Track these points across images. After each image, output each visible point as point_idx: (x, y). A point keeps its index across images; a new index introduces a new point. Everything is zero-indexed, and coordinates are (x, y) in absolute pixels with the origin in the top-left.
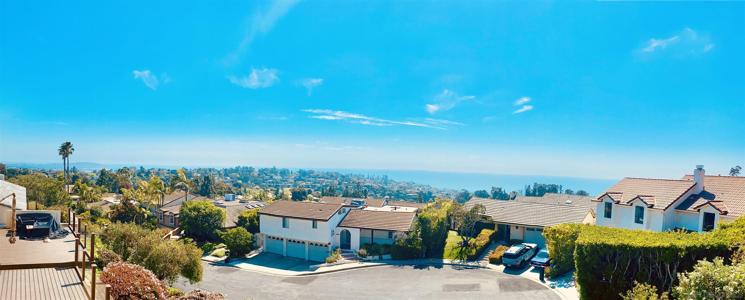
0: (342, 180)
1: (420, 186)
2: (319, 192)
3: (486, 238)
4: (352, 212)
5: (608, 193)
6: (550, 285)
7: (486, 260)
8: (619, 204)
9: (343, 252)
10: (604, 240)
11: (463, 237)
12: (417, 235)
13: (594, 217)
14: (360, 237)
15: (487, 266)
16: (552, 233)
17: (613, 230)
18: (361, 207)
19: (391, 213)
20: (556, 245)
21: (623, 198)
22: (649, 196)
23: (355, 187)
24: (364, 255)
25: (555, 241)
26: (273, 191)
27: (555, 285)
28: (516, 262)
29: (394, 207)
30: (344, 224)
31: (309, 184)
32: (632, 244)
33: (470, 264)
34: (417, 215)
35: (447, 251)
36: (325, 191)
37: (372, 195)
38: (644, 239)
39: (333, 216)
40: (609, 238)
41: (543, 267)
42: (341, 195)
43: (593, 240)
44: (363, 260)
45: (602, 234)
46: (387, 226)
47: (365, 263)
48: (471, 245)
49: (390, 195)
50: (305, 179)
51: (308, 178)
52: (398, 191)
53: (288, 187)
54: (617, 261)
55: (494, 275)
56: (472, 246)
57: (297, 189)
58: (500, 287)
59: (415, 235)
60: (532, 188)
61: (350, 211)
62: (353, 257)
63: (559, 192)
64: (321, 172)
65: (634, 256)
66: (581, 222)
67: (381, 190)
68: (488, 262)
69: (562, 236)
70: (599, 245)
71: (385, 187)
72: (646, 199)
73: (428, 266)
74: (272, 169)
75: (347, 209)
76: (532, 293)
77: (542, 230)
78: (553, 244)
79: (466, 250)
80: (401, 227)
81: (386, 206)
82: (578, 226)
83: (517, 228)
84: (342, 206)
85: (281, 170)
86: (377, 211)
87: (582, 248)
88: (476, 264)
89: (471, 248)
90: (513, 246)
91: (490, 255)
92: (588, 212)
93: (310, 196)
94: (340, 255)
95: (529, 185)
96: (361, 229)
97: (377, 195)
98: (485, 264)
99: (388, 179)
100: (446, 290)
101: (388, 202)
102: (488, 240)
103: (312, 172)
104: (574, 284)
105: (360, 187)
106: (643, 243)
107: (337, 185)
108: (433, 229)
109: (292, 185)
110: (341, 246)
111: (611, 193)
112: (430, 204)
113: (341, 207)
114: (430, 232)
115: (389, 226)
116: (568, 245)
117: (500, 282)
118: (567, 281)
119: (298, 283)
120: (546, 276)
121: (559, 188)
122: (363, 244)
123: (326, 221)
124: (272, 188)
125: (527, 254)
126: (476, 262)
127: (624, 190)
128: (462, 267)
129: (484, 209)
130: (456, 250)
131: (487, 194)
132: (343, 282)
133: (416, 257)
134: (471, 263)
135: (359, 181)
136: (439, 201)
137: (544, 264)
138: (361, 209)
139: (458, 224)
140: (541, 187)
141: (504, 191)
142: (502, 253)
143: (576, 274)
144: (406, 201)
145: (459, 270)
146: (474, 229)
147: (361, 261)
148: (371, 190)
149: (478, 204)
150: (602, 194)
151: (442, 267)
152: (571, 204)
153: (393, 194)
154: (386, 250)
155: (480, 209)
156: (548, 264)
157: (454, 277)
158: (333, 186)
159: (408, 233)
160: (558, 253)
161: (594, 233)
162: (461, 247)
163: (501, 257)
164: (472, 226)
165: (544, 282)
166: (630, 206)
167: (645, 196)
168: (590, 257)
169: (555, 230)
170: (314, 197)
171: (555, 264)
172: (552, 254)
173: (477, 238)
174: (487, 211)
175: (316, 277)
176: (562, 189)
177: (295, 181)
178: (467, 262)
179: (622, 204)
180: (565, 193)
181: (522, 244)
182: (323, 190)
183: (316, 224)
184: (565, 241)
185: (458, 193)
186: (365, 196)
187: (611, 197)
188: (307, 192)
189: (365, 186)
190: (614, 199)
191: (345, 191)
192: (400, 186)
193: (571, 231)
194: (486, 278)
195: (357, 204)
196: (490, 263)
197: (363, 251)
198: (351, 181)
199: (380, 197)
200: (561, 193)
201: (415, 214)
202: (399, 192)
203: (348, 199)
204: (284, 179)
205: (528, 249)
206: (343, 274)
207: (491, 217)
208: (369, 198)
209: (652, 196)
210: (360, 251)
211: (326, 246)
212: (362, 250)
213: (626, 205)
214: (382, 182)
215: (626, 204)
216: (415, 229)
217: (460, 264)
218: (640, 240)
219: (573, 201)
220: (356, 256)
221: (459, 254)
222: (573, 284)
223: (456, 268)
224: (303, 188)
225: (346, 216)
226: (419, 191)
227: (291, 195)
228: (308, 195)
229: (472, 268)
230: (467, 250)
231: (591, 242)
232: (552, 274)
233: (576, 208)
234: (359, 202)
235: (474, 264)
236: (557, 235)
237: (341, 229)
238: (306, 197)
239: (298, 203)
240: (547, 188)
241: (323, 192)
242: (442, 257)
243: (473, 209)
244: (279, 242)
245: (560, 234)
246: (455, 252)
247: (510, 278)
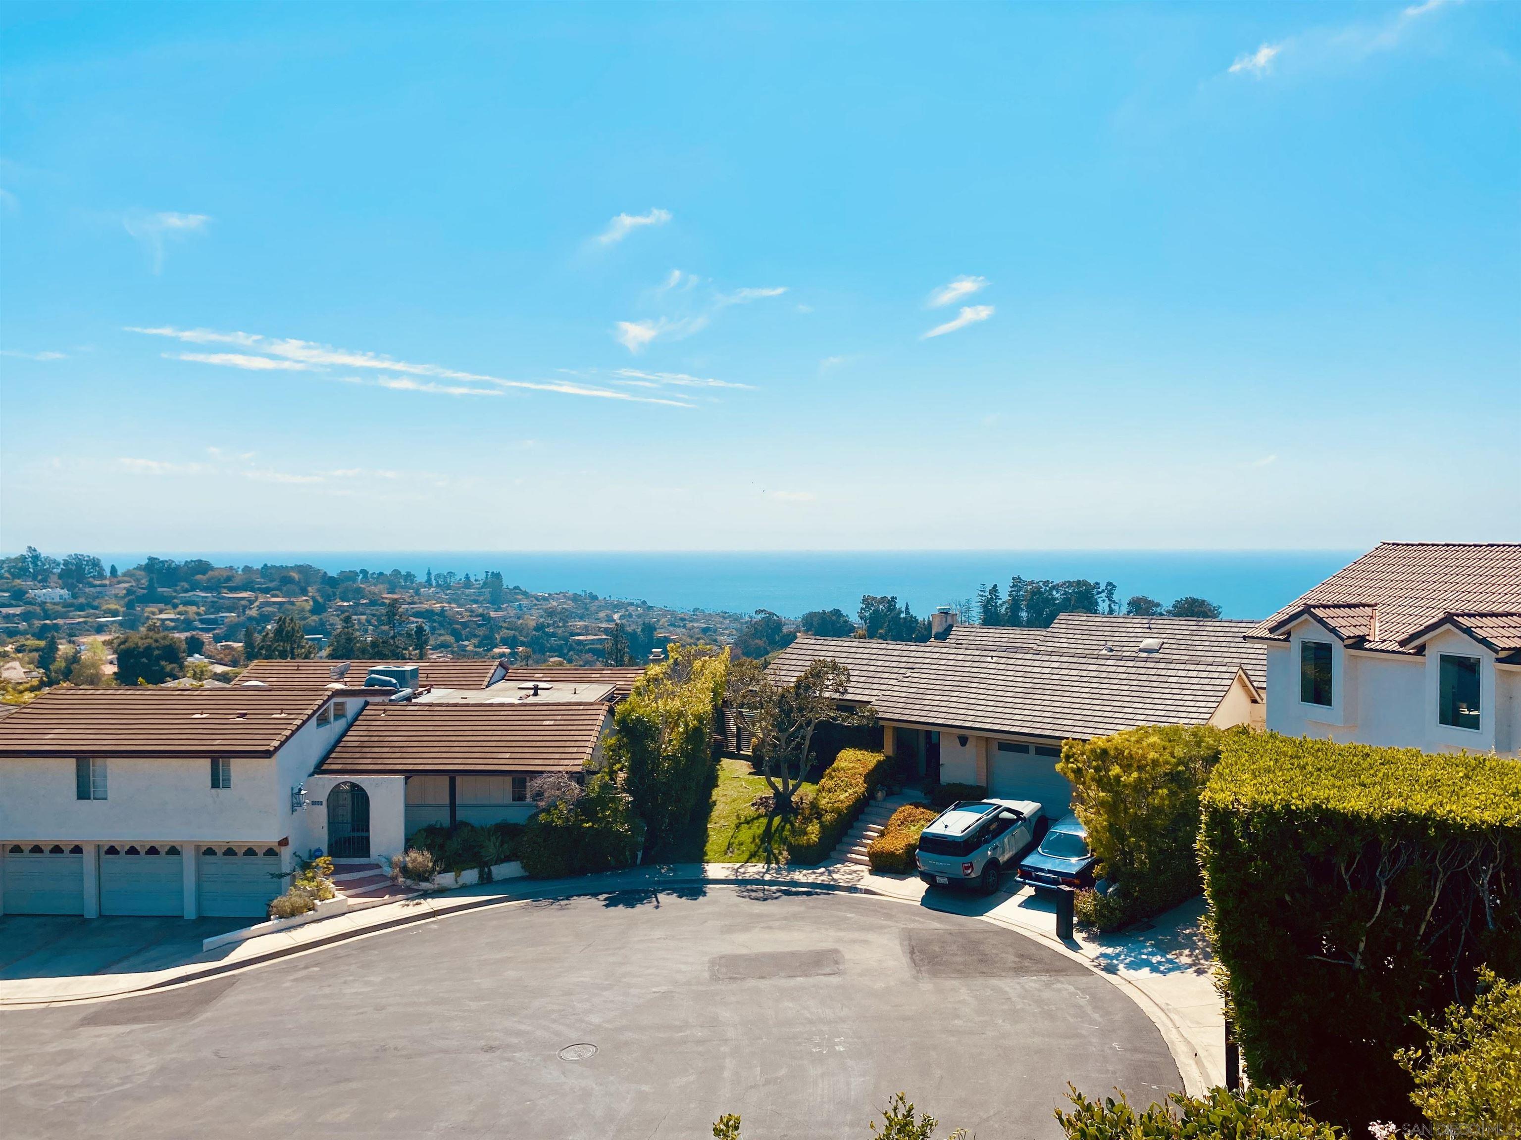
0: (329, 596)
1: (618, 606)
2: (236, 645)
3: (853, 782)
4: (372, 712)
5: (1314, 607)
6: (1097, 958)
7: (857, 862)
8: (1366, 649)
9: (339, 869)
10: (1323, 794)
11: (773, 779)
12: (615, 783)
13: (1254, 701)
14: (407, 806)
15: (862, 882)
16: (1094, 763)
17: (1355, 755)
18: (408, 691)
19: (519, 708)
20: (1112, 808)
21: (1378, 625)
22: (1502, 615)
23: (379, 620)
24: (425, 872)
25: (1109, 791)
26: (31, 651)
27: (1115, 962)
28: (967, 868)
29: (531, 685)
30: (343, 761)
31: (192, 616)
32: (1450, 812)
33: (802, 876)
34: (611, 711)
35: (716, 836)
36: (258, 638)
37: (443, 646)
38: (1500, 792)
39: (293, 733)
40: (1340, 787)
41: (1068, 889)
42: (324, 653)
43: (1275, 793)
44: (418, 890)
45: (1310, 768)
46: (508, 756)
47: (429, 900)
48: (803, 809)
49: (511, 642)
50: (175, 598)
51: (186, 591)
52: (540, 628)
53: (100, 629)
54: (1383, 881)
55: (889, 916)
56: (807, 812)
57: (139, 637)
58: (912, 958)
59: (606, 784)
60: (1004, 595)
61: (363, 709)
62: (382, 885)
63: (1103, 606)
64: (239, 566)
65: (1462, 863)
66: (1204, 722)
67: (479, 626)
68: (864, 868)
69: (1135, 775)
70: (1301, 810)
71: (493, 614)
72: (1487, 628)
73: (655, 893)
74: (23, 558)
75: (352, 705)
76: (1032, 984)
77: (1055, 752)
78: (1102, 803)
79: (783, 827)
80: (557, 756)
81: (502, 684)
82: (1195, 735)
83: (963, 741)
84: (330, 693)
85: (66, 563)
86: (467, 705)
87: (1231, 823)
88: (822, 878)
89: (804, 818)
90: (954, 810)
91: (870, 842)
92: (1229, 682)
93: (196, 659)
94: (329, 884)
95: (995, 586)
96: (409, 774)
97: (466, 643)
98: (854, 875)
99: (505, 586)
100: (721, 977)
101: (506, 669)
102: (860, 787)
103: (201, 567)
104: (1189, 961)
105: (397, 617)
106: (1501, 810)
107: (308, 614)
108: (668, 756)
109: (113, 622)
110: (330, 846)
111: (1325, 607)
112: (655, 670)
113: (325, 698)
114: (658, 767)
115: (514, 755)
116: (1158, 810)
117: (910, 939)
118: (1163, 948)
119: (150, 1019)
120: (1079, 924)
121: (1104, 595)
122: (419, 831)
123: (268, 754)
124: (22, 640)
125: (1006, 840)
126: (822, 870)
127: (1380, 592)
128: (774, 888)
129: (843, 678)
130: (750, 828)
131: (846, 622)
132: (345, 982)
133: (613, 863)
134: (805, 872)
135: (395, 596)
136: (683, 657)
137: (1068, 879)
138: (408, 699)
139: (753, 735)
140: (1036, 592)
141: (903, 609)
142: (913, 834)
143: (1211, 925)
144: (570, 661)
145: (765, 900)
146: (809, 752)
147: (411, 895)
148: (441, 624)
149: (822, 658)
150: (1288, 611)
151: (704, 894)
152: (1157, 651)
153: (522, 638)
154: (506, 846)
155: (831, 677)
156: (1083, 879)
157: (746, 928)
158: (292, 620)
159: (583, 777)
160: (1122, 838)
161: (1272, 763)
162: (766, 815)
163: (910, 848)
164: (803, 738)
165: (1074, 946)
166: (1415, 654)
167: (1482, 615)
168: (1263, 859)
169: (1105, 752)
170: (213, 663)
171: (1112, 878)
172: (1099, 840)
173: (823, 780)
174: (853, 684)
175: (231, 983)
176: (1115, 597)
177: (130, 605)
178: (789, 871)
179: (1377, 650)
180: (1129, 613)
181: (985, 801)
182: (249, 635)
183: (227, 771)
184: (1149, 794)
185: (742, 623)
186: (417, 651)
187: (1329, 621)
188: (184, 646)
189: (418, 614)
190: (1342, 630)
191: (339, 635)
192: (546, 610)
193: (1167, 756)
194: (863, 928)
195: (389, 683)
196: (872, 872)
197: (420, 859)
198: (362, 598)
199: (477, 653)
200: (1111, 611)
201: (604, 707)
202: (544, 632)
203: (353, 663)
204: (82, 600)
205: (1008, 823)
206: (341, 952)
207: (869, 702)
208: (434, 657)
209: (1512, 615)
210: (408, 859)
211: (271, 852)
212: (413, 854)
213: (1393, 652)
214: (481, 598)
215: (1396, 647)
216: (605, 763)
217: (767, 877)
218: (1482, 797)
219: (1165, 641)
220: (394, 879)
221: (762, 841)
222: (1185, 960)
223: (753, 894)
224: (166, 633)
225: (348, 729)
226: (612, 625)
227: (111, 663)
228: (190, 659)
229: (808, 894)
230: (788, 826)
231: (1266, 798)
232: (1104, 916)
233: (1182, 667)
234: (401, 676)
235: (814, 876)
236: (1116, 770)
237: (328, 782)
238: (182, 667)
239: (146, 693)
240: (1058, 596)
241: (249, 644)
242: (699, 857)
243: (806, 678)
244: (66, 861)
245: (1127, 768)
246: (746, 834)
247: (948, 927)
